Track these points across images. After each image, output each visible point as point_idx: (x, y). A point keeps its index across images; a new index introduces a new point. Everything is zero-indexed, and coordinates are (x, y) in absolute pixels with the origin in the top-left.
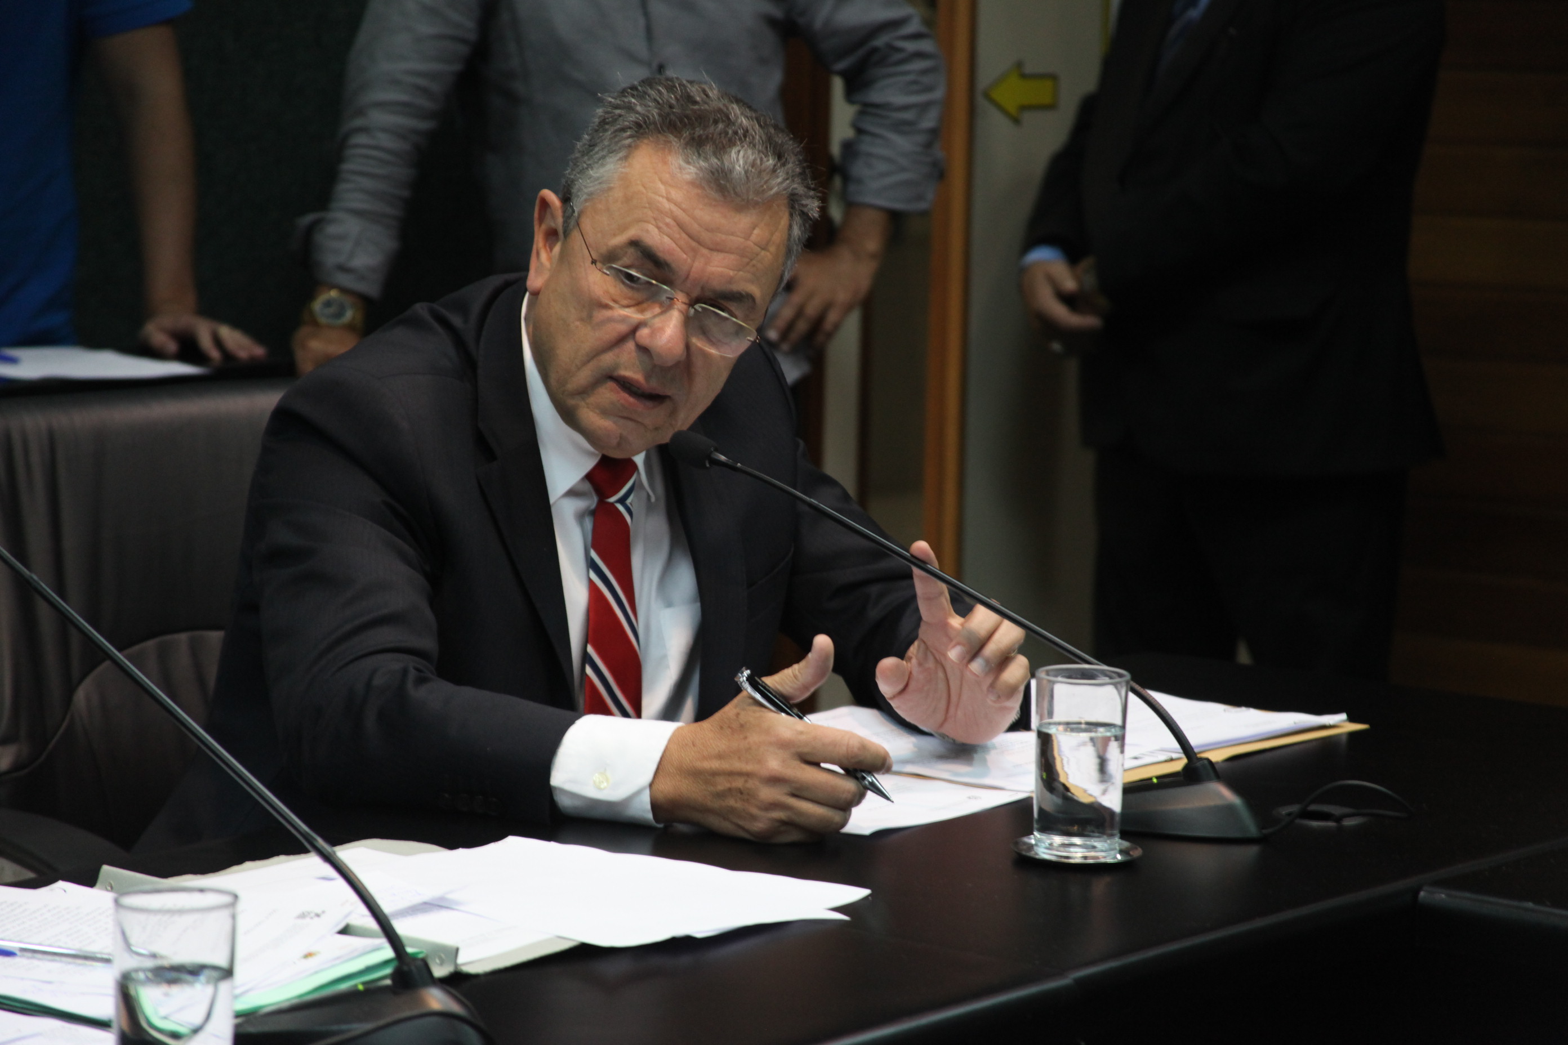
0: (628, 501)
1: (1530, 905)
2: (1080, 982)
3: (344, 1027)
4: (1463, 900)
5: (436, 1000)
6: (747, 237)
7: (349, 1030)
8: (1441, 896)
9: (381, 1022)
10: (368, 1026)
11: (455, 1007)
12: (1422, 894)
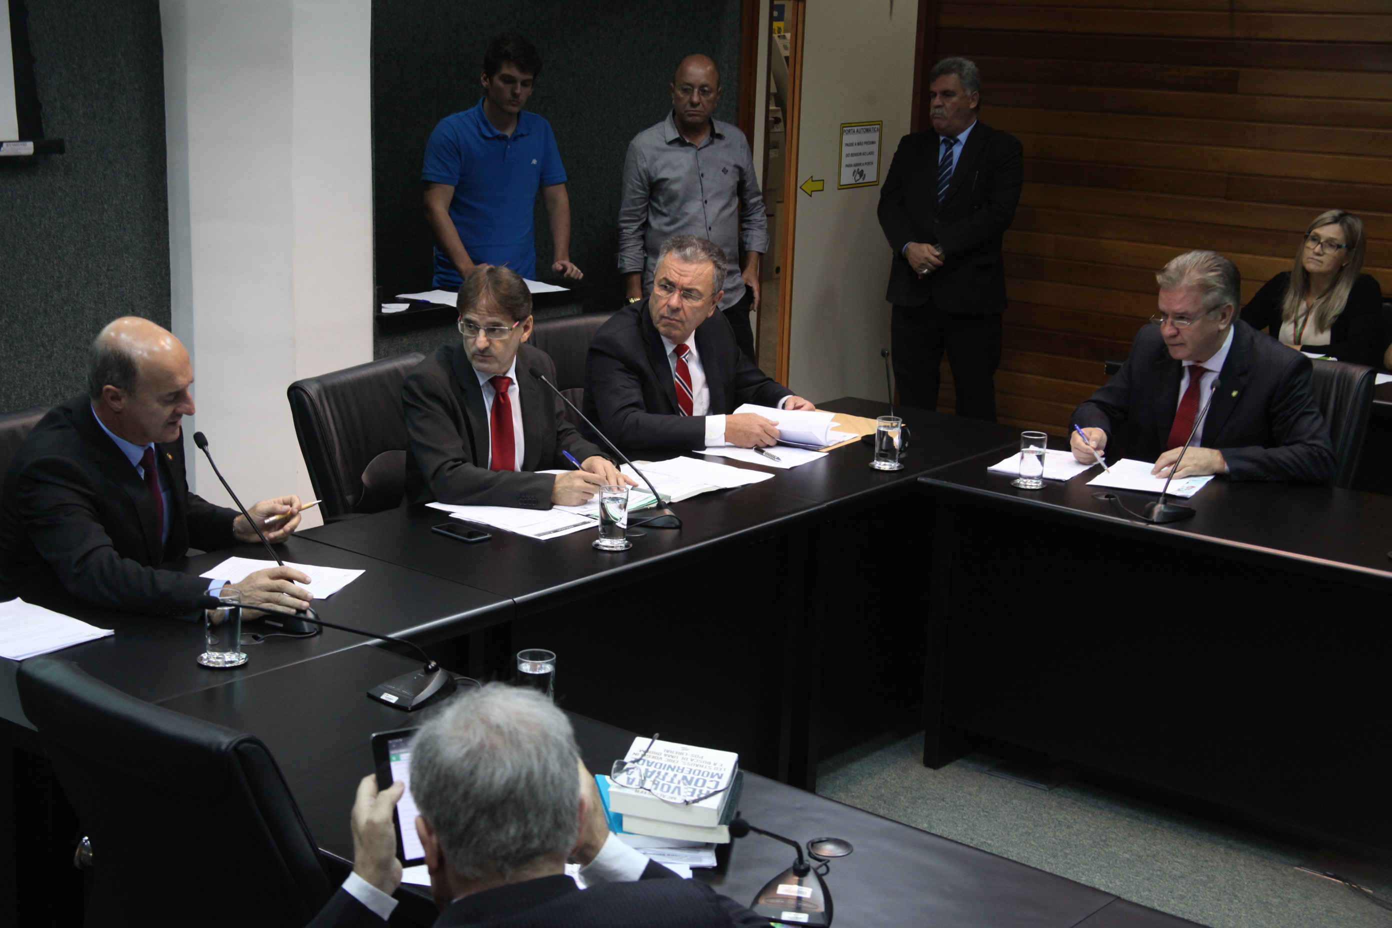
0: (686, 357)
1: (945, 482)
2: (828, 506)
3: (648, 518)
4: (929, 480)
5: (668, 512)
6: (694, 272)
7: (646, 519)
8: (923, 480)
9: (655, 517)
10: (653, 518)
11: (672, 514)
12: (918, 479)
